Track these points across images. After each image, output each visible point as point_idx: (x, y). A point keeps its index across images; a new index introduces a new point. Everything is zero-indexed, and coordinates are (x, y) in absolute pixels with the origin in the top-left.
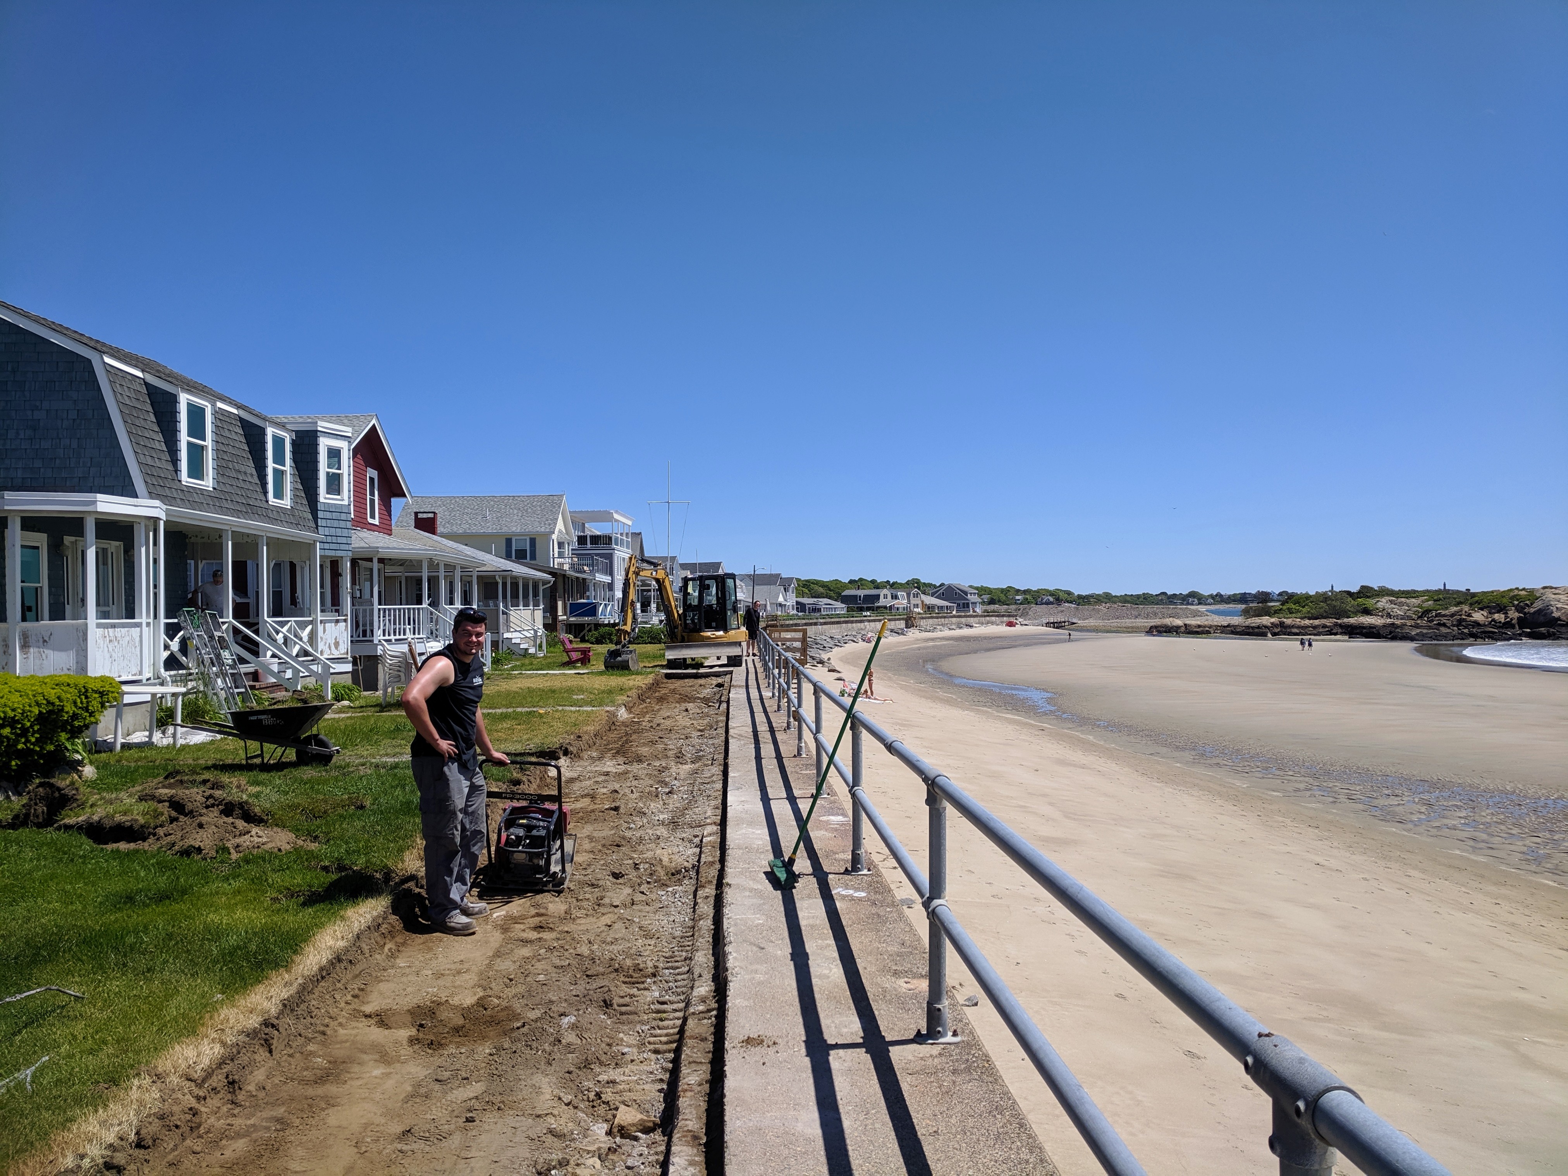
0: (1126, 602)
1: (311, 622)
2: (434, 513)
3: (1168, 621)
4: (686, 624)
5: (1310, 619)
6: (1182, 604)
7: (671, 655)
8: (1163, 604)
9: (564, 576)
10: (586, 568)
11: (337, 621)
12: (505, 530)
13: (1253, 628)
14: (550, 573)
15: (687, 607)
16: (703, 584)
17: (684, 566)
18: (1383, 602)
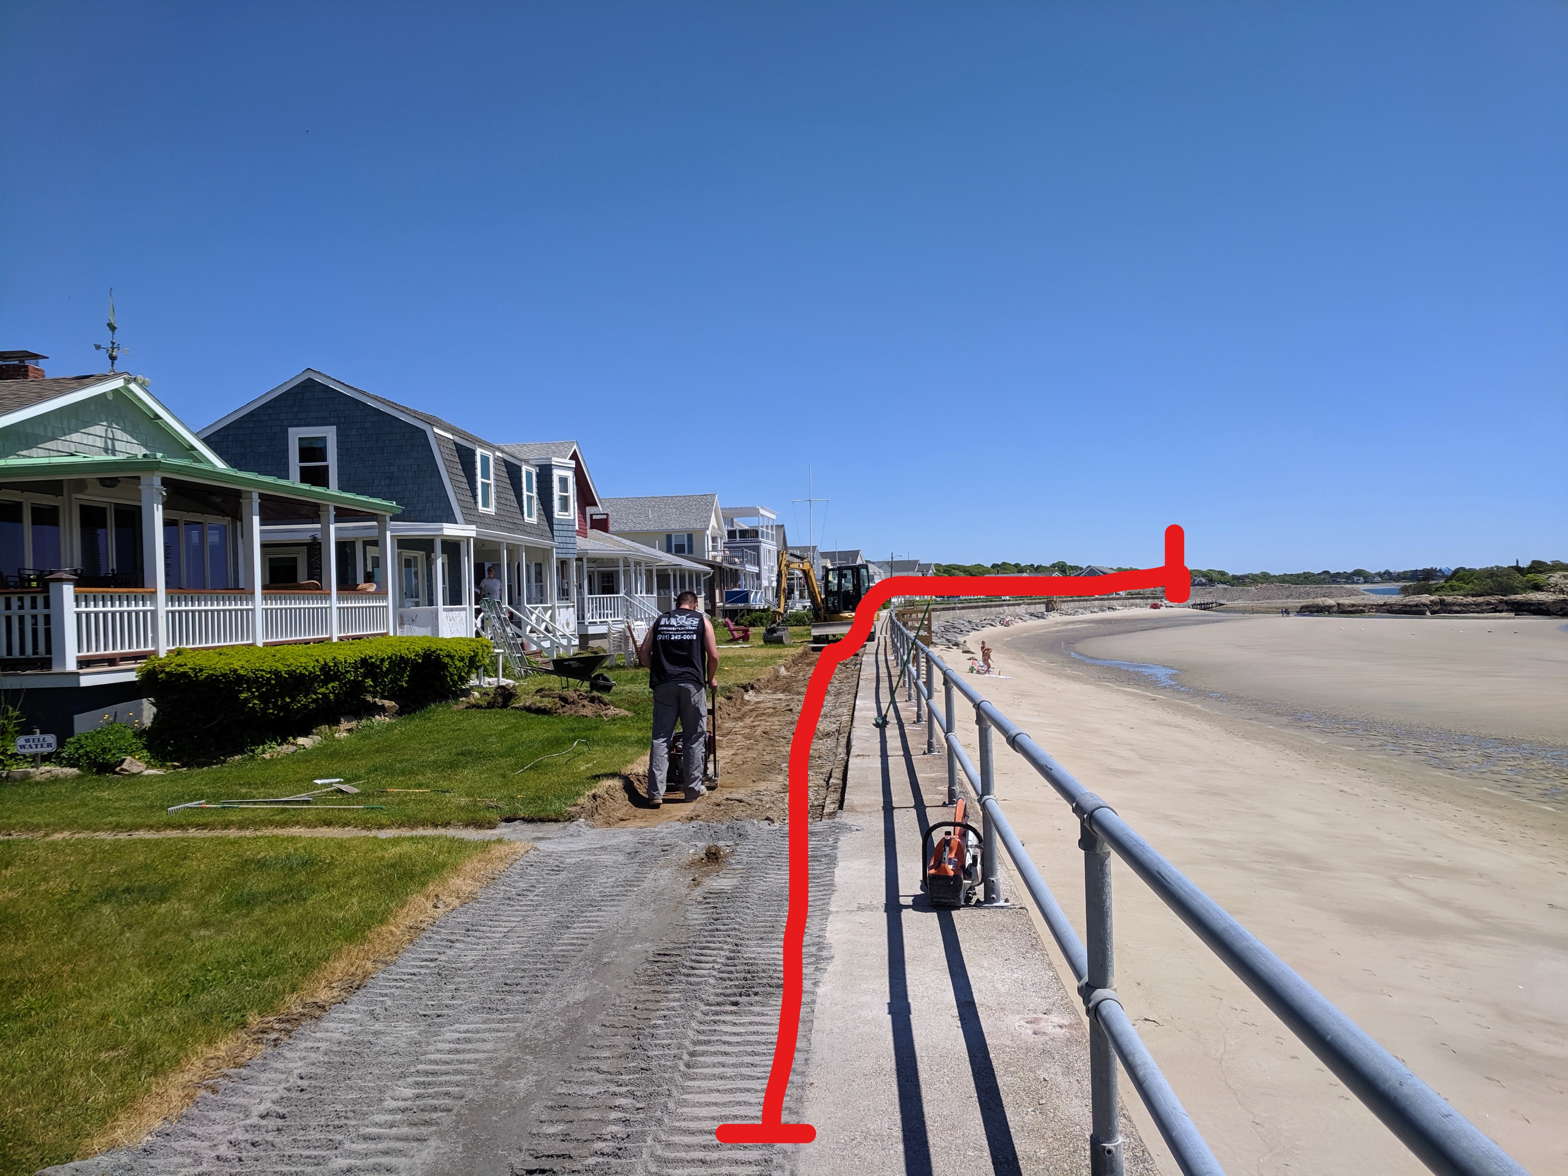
0: (1284, 581)
1: (550, 608)
2: (607, 515)
3: (1320, 601)
4: (828, 607)
5: (1473, 596)
6: (1346, 583)
7: (816, 632)
8: (1326, 583)
9: (720, 567)
10: (736, 560)
11: (568, 607)
12: (665, 527)
13: (1410, 606)
14: (709, 566)
15: (828, 592)
16: (841, 573)
17: (824, 555)
18: (1556, 578)
